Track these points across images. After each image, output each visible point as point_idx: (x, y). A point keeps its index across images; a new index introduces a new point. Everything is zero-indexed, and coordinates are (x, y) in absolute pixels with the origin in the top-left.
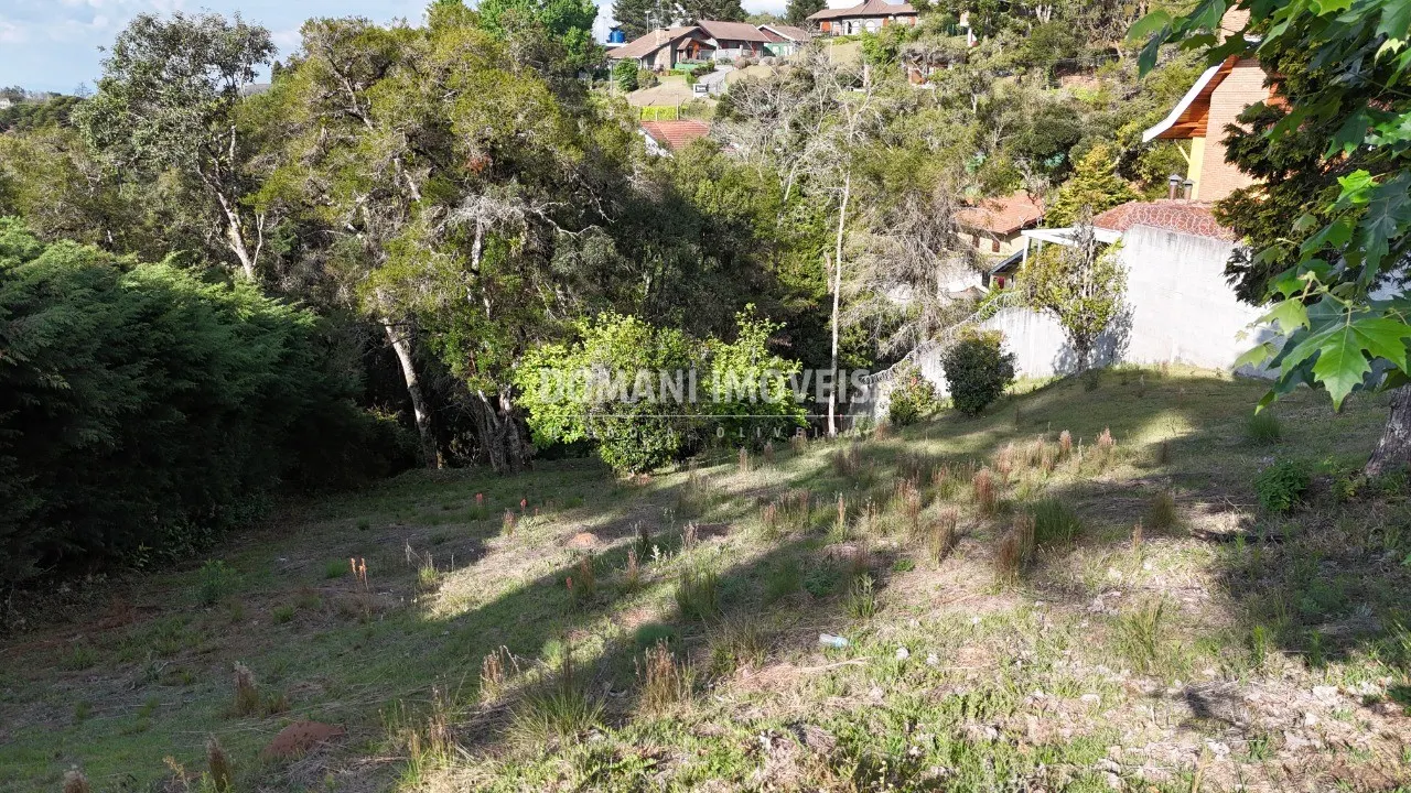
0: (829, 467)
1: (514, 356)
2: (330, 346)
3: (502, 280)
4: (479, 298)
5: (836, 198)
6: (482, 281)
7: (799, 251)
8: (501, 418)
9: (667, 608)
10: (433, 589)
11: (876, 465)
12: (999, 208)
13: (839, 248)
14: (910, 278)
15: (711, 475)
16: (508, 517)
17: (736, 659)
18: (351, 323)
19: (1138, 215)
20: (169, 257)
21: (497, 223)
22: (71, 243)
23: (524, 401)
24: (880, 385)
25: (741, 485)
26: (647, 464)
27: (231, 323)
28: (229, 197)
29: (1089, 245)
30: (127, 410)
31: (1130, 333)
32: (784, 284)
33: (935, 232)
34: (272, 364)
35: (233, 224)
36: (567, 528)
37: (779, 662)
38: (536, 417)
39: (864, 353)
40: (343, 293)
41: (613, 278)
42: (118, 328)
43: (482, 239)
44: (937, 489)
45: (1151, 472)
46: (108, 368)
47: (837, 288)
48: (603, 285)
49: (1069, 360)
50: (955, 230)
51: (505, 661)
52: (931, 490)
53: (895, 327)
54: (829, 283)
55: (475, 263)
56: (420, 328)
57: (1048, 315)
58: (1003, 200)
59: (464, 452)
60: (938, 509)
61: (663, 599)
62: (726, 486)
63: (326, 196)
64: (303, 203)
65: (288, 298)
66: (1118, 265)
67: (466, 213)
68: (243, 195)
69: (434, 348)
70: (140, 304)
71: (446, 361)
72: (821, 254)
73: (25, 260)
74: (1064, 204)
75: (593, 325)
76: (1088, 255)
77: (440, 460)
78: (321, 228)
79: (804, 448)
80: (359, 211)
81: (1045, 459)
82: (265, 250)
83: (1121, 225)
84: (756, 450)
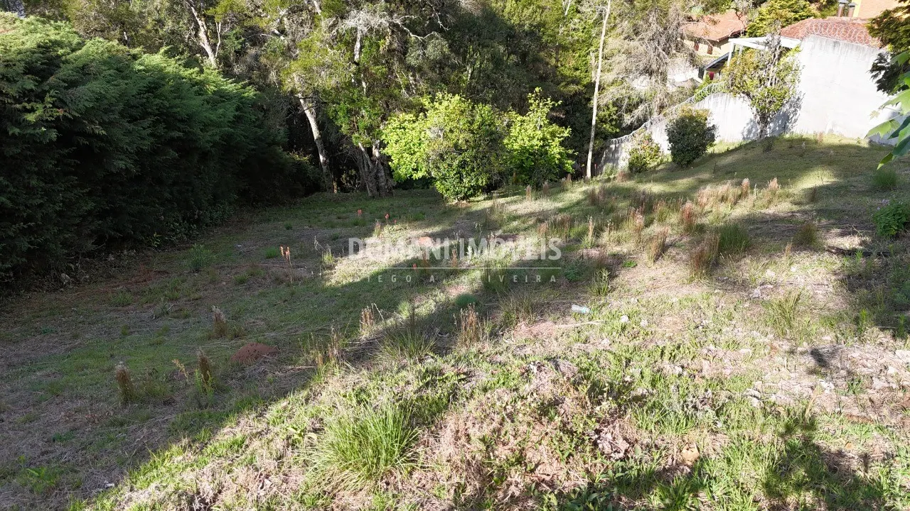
0: (585, 199)
1: (382, 121)
2: (265, 111)
3: (373, 69)
4: (359, 82)
5: (601, 15)
6: (361, 70)
7: (573, 51)
8: (373, 162)
9: (476, 286)
10: (331, 268)
11: (616, 198)
12: (715, 23)
13: (601, 50)
14: (649, 72)
15: (507, 203)
16: (378, 225)
17: (518, 318)
18: (278, 97)
19: (814, 28)
20: (162, 50)
21: (371, 30)
22: (101, 39)
23: (388, 151)
24: (623, 145)
25: (526, 210)
26: (465, 194)
27: (202, 95)
28: (198, 10)
29: (776, 49)
30: (142, 149)
31: (799, 112)
32: (562, 75)
33: (668, 40)
34: (229, 122)
35: (201, 28)
36: (415, 233)
37: (545, 321)
38: (396, 161)
39: (614, 123)
40: (273, 76)
41: (447, 69)
42: (133, 96)
43: (361, 41)
44: (656, 215)
45: (803, 208)
46: (129, 122)
47: (598, 78)
48: (440, 74)
49: (754, 130)
50: (682, 38)
51: (375, 312)
52: (652, 216)
53: (636, 106)
54: (593, 75)
55: (356, 58)
56: (321, 100)
57: (742, 99)
58: (717, 17)
59: (350, 183)
60: (656, 229)
61: (474, 280)
62: (516, 210)
63: (260, 10)
64: (246, 15)
65: (238, 79)
66: (795, 63)
67: (350, 23)
68: (207, 9)
69: (331, 114)
70: (146, 81)
71: (338, 123)
72: (588, 54)
73: (73, 50)
74: (761, 20)
75: (432, 100)
76: (775, 56)
77: (335, 187)
78: (257, 32)
79: (569, 187)
80: (281, 22)
81: (731, 197)
82: (223, 46)
83: (800, 35)
84: (537, 187)
